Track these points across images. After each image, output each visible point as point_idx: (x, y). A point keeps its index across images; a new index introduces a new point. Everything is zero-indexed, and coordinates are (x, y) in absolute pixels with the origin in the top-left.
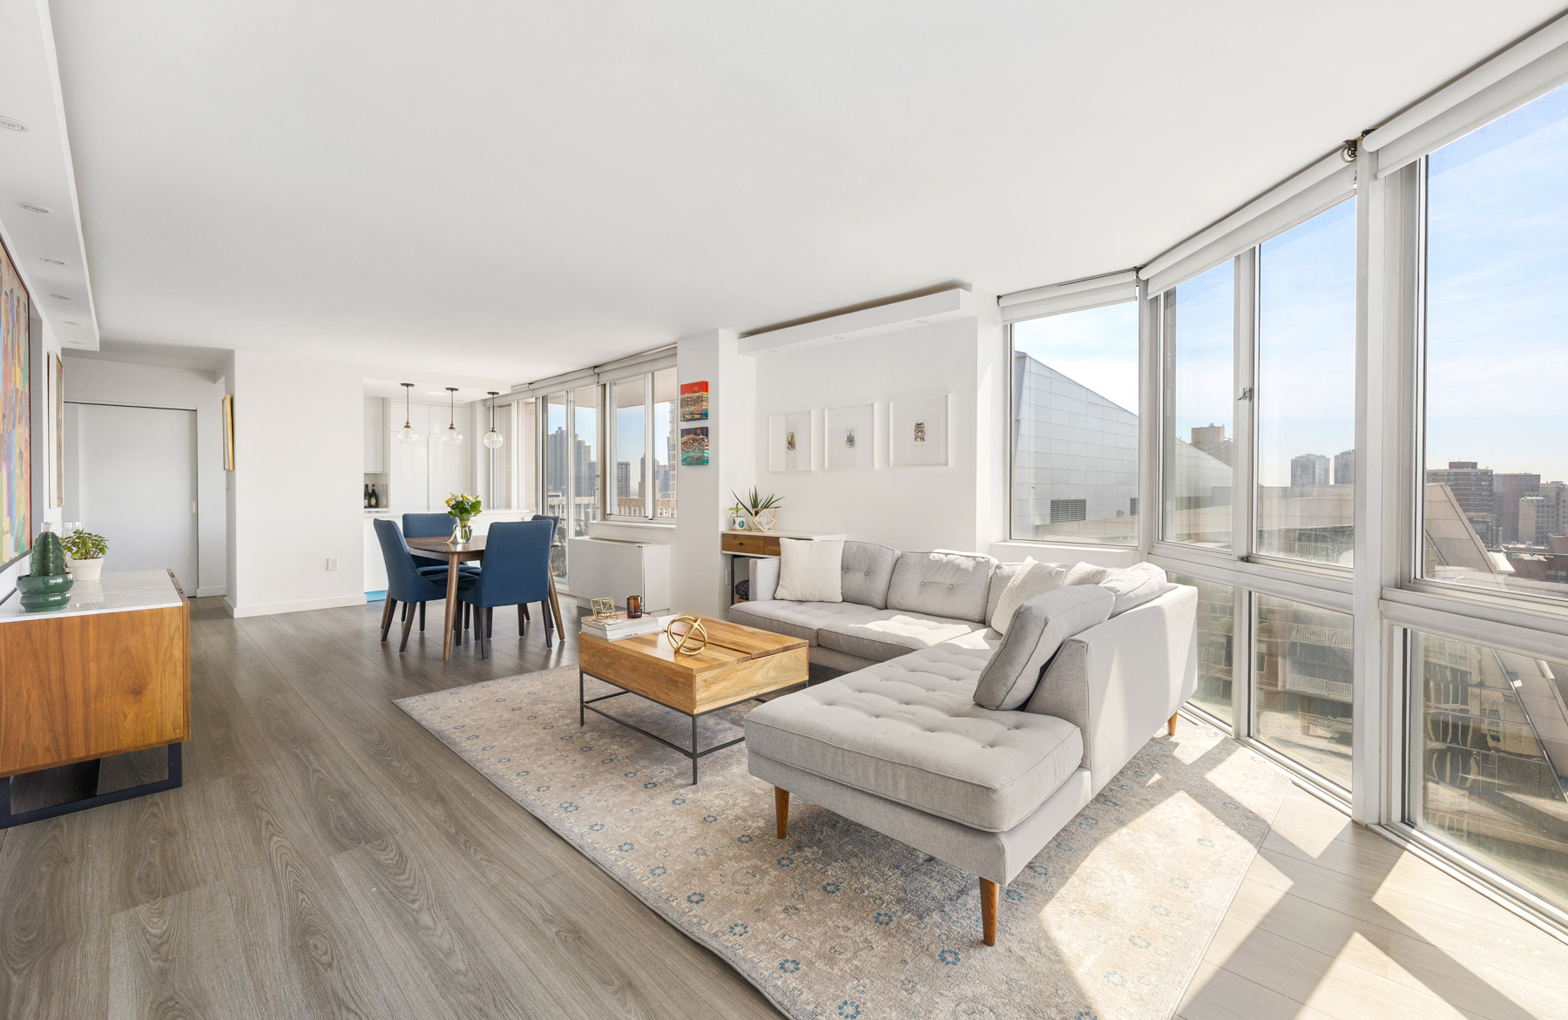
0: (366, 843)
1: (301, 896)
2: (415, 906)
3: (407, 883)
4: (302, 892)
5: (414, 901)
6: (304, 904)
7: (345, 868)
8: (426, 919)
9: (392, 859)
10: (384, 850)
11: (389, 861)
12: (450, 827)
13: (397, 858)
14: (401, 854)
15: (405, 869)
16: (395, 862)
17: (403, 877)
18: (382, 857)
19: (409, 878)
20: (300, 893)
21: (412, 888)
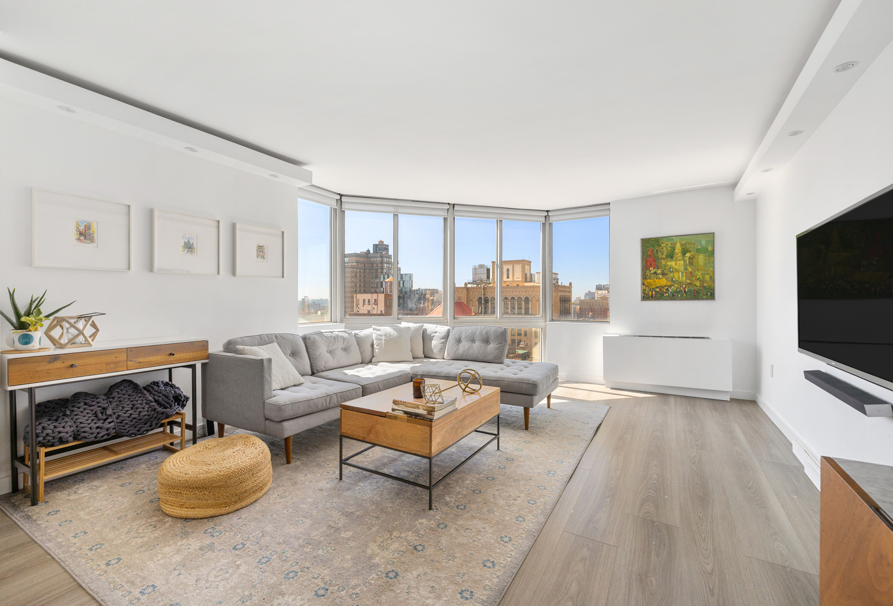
0: (654, 522)
1: (701, 515)
2: (655, 482)
3: (651, 491)
4: (700, 517)
5: (654, 484)
6: (700, 510)
7: (674, 517)
8: (655, 476)
9: (648, 505)
10: (648, 512)
11: (651, 505)
12: (607, 502)
13: (646, 504)
14: (642, 504)
15: (647, 497)
16: (648, 503)
17: (650, 494)
18: (652, 509)
19: (649, 492)
20: (701, 517)
21: (650, 488)
